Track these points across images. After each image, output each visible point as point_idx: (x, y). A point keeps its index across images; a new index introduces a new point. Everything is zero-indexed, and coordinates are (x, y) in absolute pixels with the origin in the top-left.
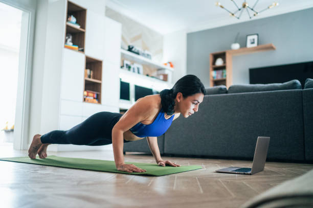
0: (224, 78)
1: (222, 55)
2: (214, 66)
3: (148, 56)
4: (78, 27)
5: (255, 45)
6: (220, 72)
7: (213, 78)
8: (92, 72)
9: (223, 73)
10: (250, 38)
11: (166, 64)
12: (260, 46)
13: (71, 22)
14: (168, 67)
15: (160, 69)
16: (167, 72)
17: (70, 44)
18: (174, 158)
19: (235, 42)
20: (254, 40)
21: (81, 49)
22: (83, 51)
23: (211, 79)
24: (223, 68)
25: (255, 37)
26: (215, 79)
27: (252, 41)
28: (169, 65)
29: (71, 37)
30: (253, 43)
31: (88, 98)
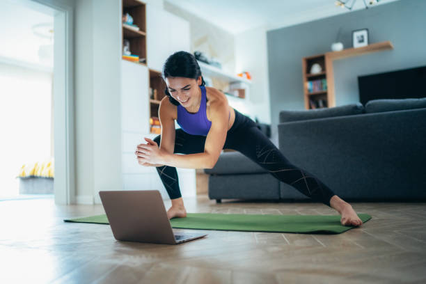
0: (324, 91)
1: (320, 60)
2: (309, 76)
4: (136, 29)
5: (365, 44)
6: (318, 82)
7: (309, 91)
8: (155, 91)
9: (322, 84)
10: (357, 35)
11: (241, 75)
12: (373, 45)
13: (127, 23)
14: (244, 78)
15: (233, 83)
16: (243, 86)
17: (128, 53)
19: (337, 41)
20: (362, 37)
21: (143, 60)
22: (145, 62)
23: (306, 92)
24: (322, 77)
25: (364, 33)
26: (312, 93)
27: (360, 39)
28: (245, 76)
29: (128, 44)
30: (361, 41)
31: (154, 127)
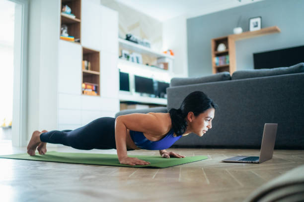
0: (227, 64)
1: (225, 41)
2: (216, 53)
3: (147, 44)
4: (73, 17)
5: (259, 28)
6: (223, 57)
7: (216, 64)
8: (89, 63)
9: (226, 59)
10: (253, 21)
11: (166, 52)
12: (265, 29)
13: (66, 13)
14: (168, 55)
15: (160, 58)
16: (167, 60)
17: (66, 35)
18: (178, 149)
19: (238, 26)
20: (257, 23)
21: (77, 40)
22: (79, 41)
23: (214, 66)
24: (226, 54)
25: (258, 20)
26: (218, 66)
27: (255, 25)
28: (169, 53)
29: (66, 28)
30: (256, 26)
31: (86, 90)
